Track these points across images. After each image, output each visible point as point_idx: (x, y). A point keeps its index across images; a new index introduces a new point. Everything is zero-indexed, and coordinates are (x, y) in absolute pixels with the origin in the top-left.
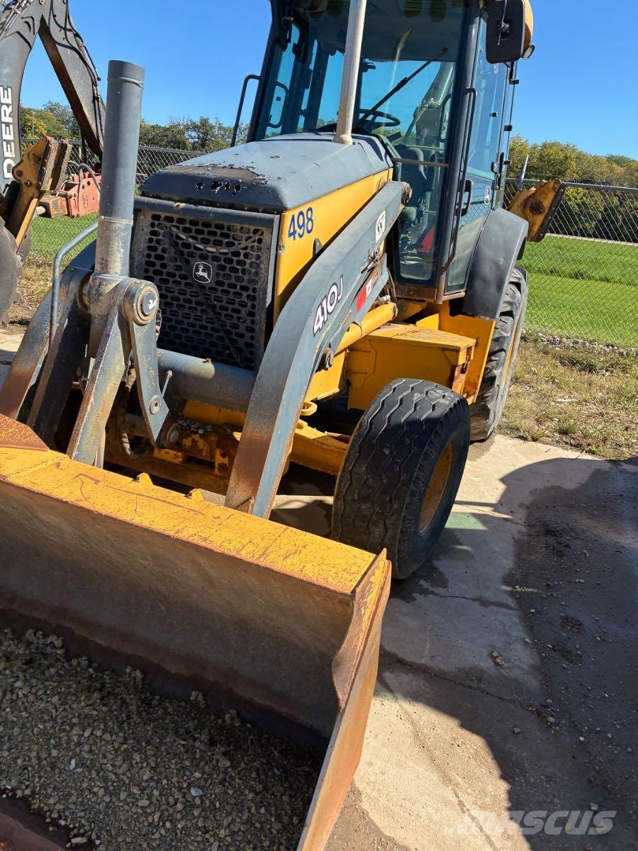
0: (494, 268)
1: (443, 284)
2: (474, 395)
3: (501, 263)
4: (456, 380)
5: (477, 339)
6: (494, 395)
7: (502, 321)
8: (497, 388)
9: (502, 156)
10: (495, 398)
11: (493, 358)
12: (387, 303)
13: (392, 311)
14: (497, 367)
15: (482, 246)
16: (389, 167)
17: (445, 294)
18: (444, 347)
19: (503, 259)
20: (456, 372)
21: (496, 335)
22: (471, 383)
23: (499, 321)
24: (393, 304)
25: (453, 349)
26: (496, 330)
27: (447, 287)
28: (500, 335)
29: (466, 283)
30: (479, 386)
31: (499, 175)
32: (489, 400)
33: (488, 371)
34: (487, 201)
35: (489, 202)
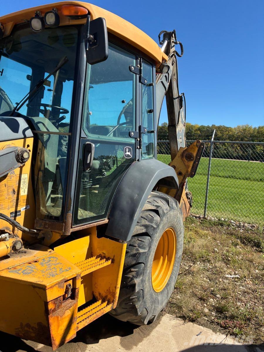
0: (130, 202)
1: (70, 220)
2: (113, 301)
3: (135, 198)
4: (55, 312)
5: (114, 257)
6: (140, 297)
7: (139, 240)
8: (142, 291)
9: (140, 127)
10: (141, 299)
11: (132, 270)
12: (5, 240)
13: (8, 248)
14: (137, 276)
15: (124, 186)
16: (25, 137)
17: (73, 227)
18: (33, 285)
19: (137, 195)
20: (51, 306)
21: (134, 252)
22: (111, 293)
23: (137, 241)
24: (14, 240)
25: (40, 288)
26: (135, 247)
27: (76, 221)
28: (137, 252)
29: (108, 213)
30: (117, 295)
31: (139, 140)
32: (136, 301)
33: (130, 279)
34: (128, 156)
35: (131, 156)
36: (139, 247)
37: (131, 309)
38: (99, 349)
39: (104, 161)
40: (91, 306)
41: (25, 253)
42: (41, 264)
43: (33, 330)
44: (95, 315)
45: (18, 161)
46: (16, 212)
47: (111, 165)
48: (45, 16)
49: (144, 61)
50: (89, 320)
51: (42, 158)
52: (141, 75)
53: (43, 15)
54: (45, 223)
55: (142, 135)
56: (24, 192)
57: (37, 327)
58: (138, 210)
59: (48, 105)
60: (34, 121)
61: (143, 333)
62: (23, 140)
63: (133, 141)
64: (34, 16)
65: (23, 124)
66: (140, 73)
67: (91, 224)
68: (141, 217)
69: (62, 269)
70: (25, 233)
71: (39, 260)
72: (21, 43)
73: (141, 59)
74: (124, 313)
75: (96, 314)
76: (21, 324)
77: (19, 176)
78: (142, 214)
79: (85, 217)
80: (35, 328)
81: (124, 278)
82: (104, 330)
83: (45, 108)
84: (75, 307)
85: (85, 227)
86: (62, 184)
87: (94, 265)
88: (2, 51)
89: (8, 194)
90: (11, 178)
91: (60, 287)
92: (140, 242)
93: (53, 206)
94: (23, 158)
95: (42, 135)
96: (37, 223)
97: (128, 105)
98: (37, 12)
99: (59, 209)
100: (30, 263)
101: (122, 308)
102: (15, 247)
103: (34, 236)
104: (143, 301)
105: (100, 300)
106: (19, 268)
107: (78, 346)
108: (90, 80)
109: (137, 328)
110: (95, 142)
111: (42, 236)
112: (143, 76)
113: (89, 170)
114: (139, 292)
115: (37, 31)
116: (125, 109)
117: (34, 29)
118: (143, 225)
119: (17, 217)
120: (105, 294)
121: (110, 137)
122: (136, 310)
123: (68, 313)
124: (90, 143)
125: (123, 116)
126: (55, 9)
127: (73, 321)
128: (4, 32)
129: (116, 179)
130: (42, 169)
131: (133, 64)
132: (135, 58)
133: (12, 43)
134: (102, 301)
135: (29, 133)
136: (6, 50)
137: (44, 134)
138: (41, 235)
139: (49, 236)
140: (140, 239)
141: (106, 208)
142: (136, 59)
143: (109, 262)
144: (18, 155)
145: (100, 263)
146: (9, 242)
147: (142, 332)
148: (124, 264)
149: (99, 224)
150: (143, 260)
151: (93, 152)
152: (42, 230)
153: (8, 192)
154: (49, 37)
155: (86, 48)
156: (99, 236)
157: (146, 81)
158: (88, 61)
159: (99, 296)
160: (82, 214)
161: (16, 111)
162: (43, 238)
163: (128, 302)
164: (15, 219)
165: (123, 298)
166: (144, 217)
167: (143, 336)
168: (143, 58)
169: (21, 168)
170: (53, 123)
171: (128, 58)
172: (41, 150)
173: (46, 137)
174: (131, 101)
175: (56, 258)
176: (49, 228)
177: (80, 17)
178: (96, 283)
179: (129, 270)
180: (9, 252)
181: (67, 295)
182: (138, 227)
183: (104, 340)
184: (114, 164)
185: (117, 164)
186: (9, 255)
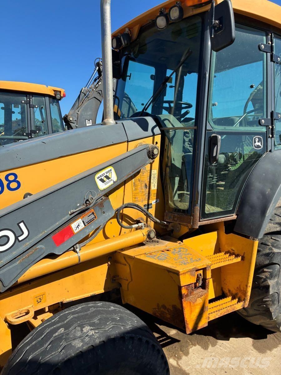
1: (197, 213)
2: (244, 300)
3: (267, 193)
4: (187, 297)
5: (244, 254)
6: (275, 300)
7: (272, 239)
8: (277, 295)
9: (272, 113)
10: (276, 302)
11: (265, 270)
12: (141, 229)
13: (144, 235)
14: (272, 277)
15: (253, 180)
16: (154, 135)
17: (201, 221)
18: (168, 269)
19: (269, 190)
20: (184, 291)
21: (267, 251)
22: (242, 290)
23: (270, 239)
24: (148, 229)
25: (174, 272)
26: (267, 246)
27: (204, 215)
28: (271, 251)
29: (236, 209)
30: (249, 294)
31: (271, 127)
32: (270, 304)
33: (263, 280)
34: (258, 147)
35: (261, 147)
36: (273, 246)
37: (264, 312)
38: (229, 347)
39: (230, 155)
40: (221, 300)
41: (157, 242)
42: (173, 253)
43: (168, 311)
44: (225, 309)
45: (149, 158)
46: (148, 205)
47: (238, 159)
48: (170, 11)
49: (276, 35)
50: (220, 313)
51: (169, 155)
52: (273, 52)
53: (167, 11)
54: (174, 215)
55: (275, 122)
56: (154, 186)
57: (172, 309)
58: (271, 205)
59: (172, 102)
60: (161, 119)
61: (278, 340)
62: (152, 137)
63: (264, 130)
64: (159, 14)
65: (151, 122)
66: (272, 50)
67: (219, 219)
68: (275, 214)
69: (192, 259)
70: (156, 224)
71: (171, 249)
72: (146, 45)
73: (273, 34)
74: (256, 315)
75: (227, 308)
76: (158, 305)
77: (149, 171)
78: (275, 211)
79: (212, 212)
80: (170, 310)
81: (256, 279)
82: (234, 330)
83: (170, 105)
84: (206, 297)
85: (213, 221)
86: (187, 180)
87: (223, 260)
88: (130, 55)
89: (142, 189)
90: (143, 174)
91: (192, 275)
92: (274, 241)
93: (180, 201)
94: (154, 154)
95: (168, 132)
96: (166, 215)
97: (256, 91)
98: (161, 9)
99: (187, 204)
100: (163, 251)
101: (255, 309)
102: (150, 236)
103: (165, 228)
104: (278, 306)
105: (229, 296)
106: (154, 254)
107: (208, 339)
108: (215, 68)
109: (272, 334)
110: (221, 134)
111: (172, 228)
112: (275, 54)
113: (215, 163)
114: (274, 295)
115: (162, 29)
116: (253, 95)
117: (159, 27)
118: (277, 223)
119: (149, 210)
120: (235, 291)
121: (236, 128)
122: (271, 313)
123: (200, 301)
124: (216, 135)
125: (250, 103)
126: (178, 3)
127: (205, 310)
128: (131, 36)
129: (244, 173)
130: (169, 164)
131: (263, 42)
132: (265, 34)
133: (138, 46)
134: (232, 298)
135: (157, 130)
136: (134, 54)
137: (171, 130)
138: (170, 228)
139: (178, 229)
140: (274, 238)
141: (234, 203)
142: (267, 35)
143: (239, 259)
144: (149, 152)
145: (230, 259)
146: (145, 231)
147: (277, 338)
148: (256, 263)
149: (227, 220)
150: (278, 261)
151: (219, 144)
152: (171, 222)
153: (141, 186)
154: (172, 32)
155: (211, 35)
156: (227, 232)
157: (279, 58)
158: (213, 48)
159: (229, 293)
160: (209, 209)
161: (145, 111)
162: (172, 231)
163: (261, 304)
164: (148, 211)
165: (256, 299)
166: (278, 214)
167: (278, 343)
168: (274, 33)
169: (151, 164)
170: (178, 119)
171: (257, 36)
172: (167, 147)
173: (172, 133)
174: (260, 86)
175: (185, 249)
176: (178, 221)
177: (204, 5)
178: (225, 280)
179: (261, 270)
180: (145, 239)
181: (198, 284)
182: (272, 225)
183: (234, 339)
184: (240, 158)
185: (244, 159)
186: (144, 243)
